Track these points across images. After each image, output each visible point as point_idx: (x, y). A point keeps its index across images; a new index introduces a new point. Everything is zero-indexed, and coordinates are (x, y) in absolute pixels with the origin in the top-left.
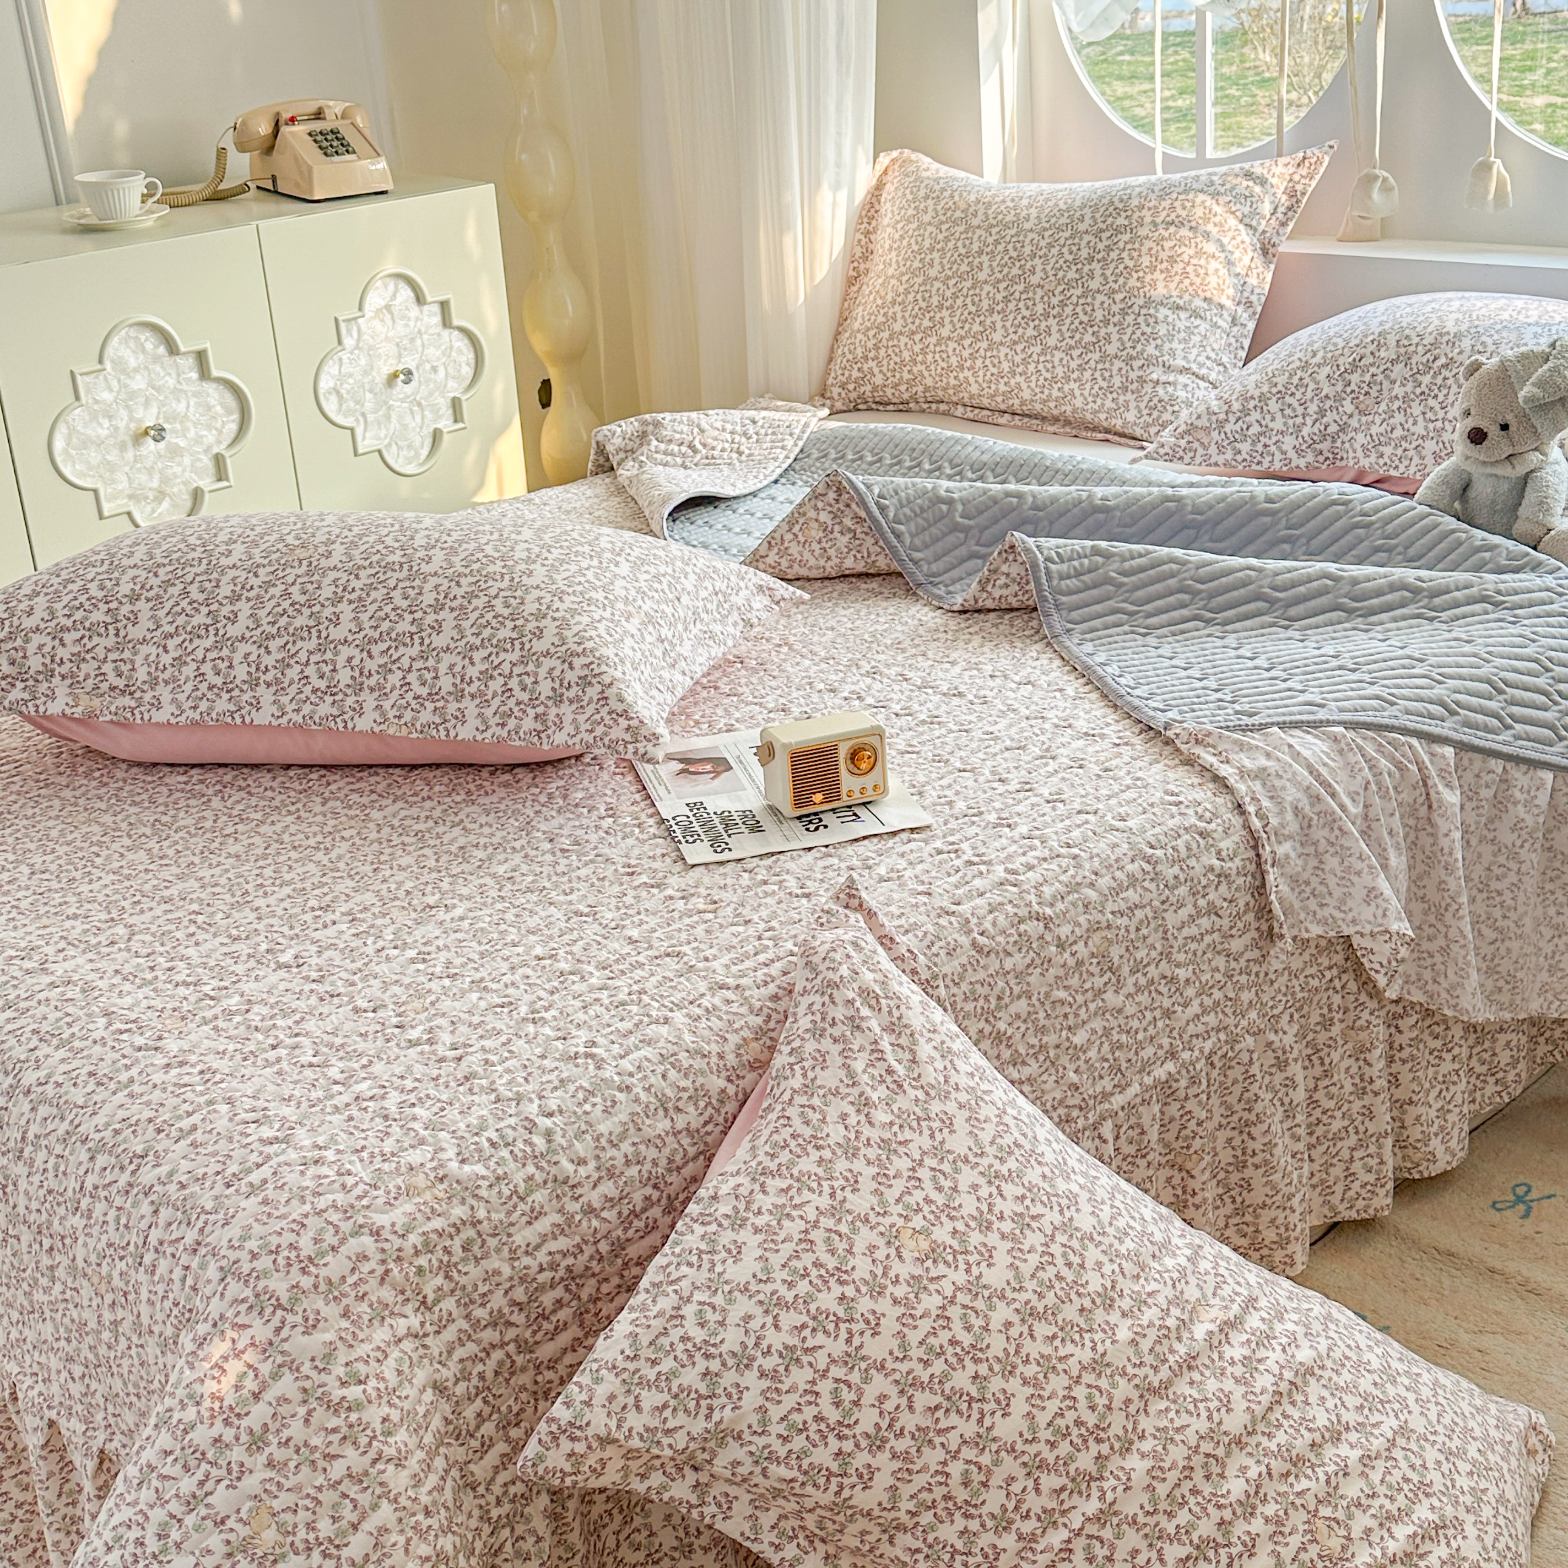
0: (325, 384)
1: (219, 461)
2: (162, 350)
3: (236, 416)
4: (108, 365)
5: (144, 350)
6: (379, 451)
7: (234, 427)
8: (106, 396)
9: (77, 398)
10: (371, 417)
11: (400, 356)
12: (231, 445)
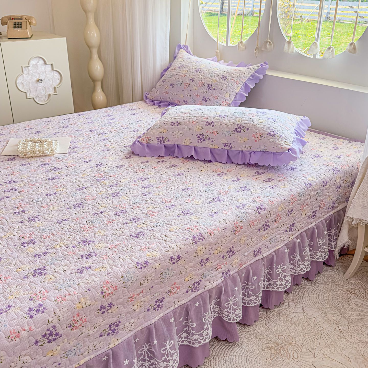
0: (19, 82)
6: (33, 98)
10: (31, 90)
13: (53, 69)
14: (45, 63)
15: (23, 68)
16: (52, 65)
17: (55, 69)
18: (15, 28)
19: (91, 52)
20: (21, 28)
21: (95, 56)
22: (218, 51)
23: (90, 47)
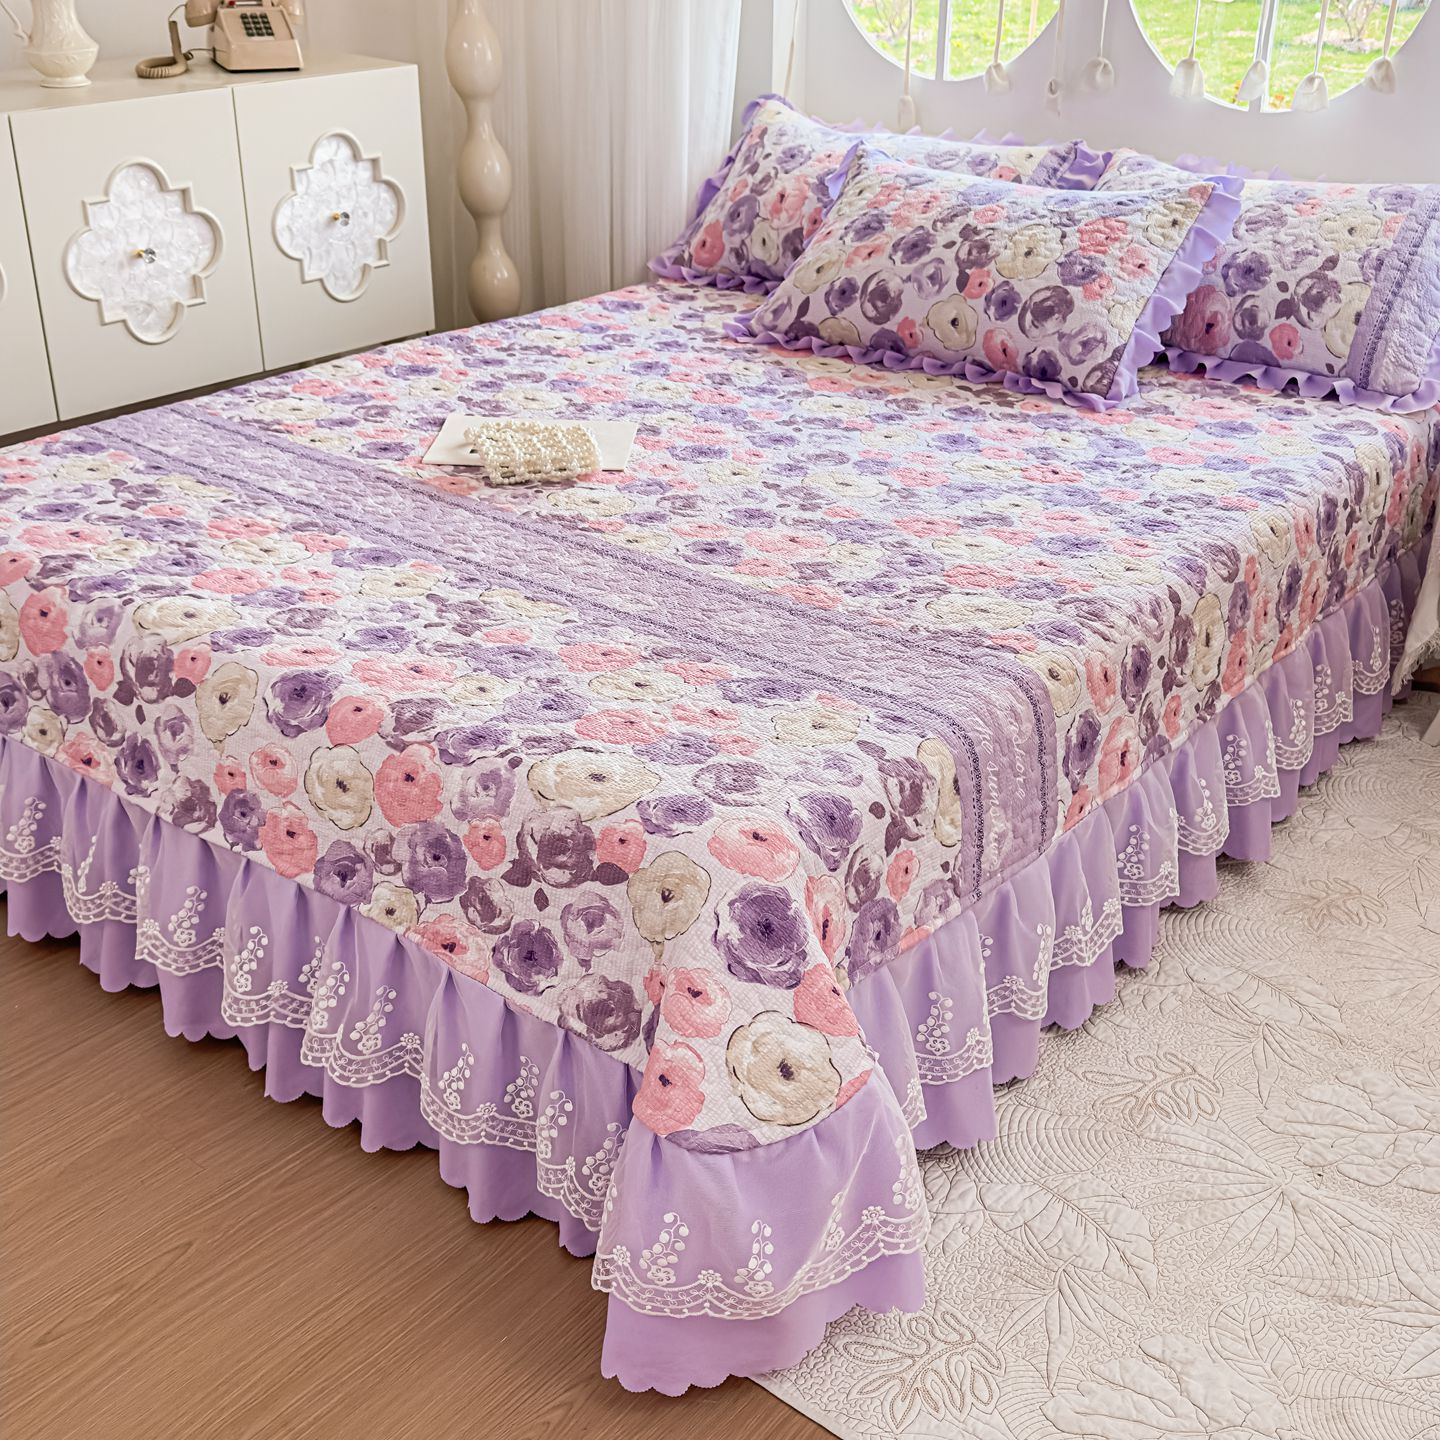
0: (281, 222)
1: (195, 280)
2: (154, 187)
3: (210, 245)
4: (112, 197)
5: (139, 187)
6: (321, 280)
7: (206, 254)
8: (108, 223)
9: (87, 223)
10: (314, 251)
11: (339, 202)
12: (205, 269)
13: (376, 178)
14: (356, 156)
15: (296, 174)
16: (375, 162)
17: (385, 177)
18: (252, 35)
19: (470, 118)
20: (272, 34)
21: (485, 130)
22: (909, 98)
23: (467, 96)
